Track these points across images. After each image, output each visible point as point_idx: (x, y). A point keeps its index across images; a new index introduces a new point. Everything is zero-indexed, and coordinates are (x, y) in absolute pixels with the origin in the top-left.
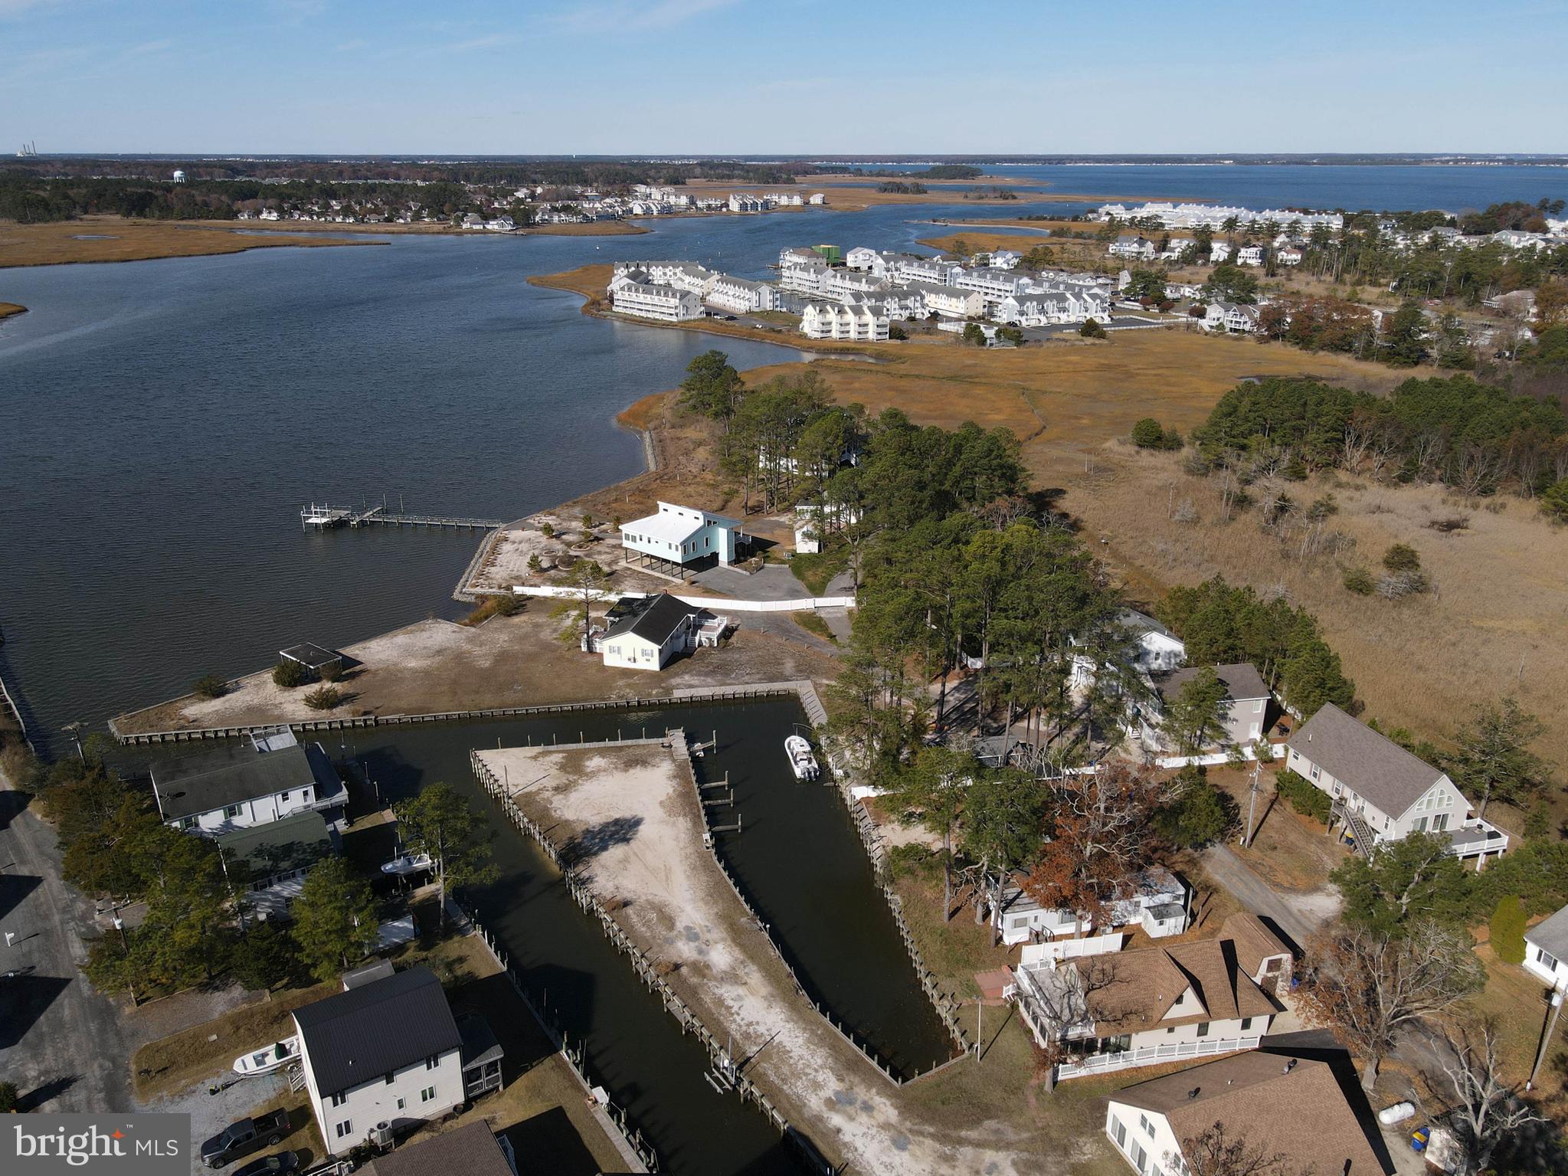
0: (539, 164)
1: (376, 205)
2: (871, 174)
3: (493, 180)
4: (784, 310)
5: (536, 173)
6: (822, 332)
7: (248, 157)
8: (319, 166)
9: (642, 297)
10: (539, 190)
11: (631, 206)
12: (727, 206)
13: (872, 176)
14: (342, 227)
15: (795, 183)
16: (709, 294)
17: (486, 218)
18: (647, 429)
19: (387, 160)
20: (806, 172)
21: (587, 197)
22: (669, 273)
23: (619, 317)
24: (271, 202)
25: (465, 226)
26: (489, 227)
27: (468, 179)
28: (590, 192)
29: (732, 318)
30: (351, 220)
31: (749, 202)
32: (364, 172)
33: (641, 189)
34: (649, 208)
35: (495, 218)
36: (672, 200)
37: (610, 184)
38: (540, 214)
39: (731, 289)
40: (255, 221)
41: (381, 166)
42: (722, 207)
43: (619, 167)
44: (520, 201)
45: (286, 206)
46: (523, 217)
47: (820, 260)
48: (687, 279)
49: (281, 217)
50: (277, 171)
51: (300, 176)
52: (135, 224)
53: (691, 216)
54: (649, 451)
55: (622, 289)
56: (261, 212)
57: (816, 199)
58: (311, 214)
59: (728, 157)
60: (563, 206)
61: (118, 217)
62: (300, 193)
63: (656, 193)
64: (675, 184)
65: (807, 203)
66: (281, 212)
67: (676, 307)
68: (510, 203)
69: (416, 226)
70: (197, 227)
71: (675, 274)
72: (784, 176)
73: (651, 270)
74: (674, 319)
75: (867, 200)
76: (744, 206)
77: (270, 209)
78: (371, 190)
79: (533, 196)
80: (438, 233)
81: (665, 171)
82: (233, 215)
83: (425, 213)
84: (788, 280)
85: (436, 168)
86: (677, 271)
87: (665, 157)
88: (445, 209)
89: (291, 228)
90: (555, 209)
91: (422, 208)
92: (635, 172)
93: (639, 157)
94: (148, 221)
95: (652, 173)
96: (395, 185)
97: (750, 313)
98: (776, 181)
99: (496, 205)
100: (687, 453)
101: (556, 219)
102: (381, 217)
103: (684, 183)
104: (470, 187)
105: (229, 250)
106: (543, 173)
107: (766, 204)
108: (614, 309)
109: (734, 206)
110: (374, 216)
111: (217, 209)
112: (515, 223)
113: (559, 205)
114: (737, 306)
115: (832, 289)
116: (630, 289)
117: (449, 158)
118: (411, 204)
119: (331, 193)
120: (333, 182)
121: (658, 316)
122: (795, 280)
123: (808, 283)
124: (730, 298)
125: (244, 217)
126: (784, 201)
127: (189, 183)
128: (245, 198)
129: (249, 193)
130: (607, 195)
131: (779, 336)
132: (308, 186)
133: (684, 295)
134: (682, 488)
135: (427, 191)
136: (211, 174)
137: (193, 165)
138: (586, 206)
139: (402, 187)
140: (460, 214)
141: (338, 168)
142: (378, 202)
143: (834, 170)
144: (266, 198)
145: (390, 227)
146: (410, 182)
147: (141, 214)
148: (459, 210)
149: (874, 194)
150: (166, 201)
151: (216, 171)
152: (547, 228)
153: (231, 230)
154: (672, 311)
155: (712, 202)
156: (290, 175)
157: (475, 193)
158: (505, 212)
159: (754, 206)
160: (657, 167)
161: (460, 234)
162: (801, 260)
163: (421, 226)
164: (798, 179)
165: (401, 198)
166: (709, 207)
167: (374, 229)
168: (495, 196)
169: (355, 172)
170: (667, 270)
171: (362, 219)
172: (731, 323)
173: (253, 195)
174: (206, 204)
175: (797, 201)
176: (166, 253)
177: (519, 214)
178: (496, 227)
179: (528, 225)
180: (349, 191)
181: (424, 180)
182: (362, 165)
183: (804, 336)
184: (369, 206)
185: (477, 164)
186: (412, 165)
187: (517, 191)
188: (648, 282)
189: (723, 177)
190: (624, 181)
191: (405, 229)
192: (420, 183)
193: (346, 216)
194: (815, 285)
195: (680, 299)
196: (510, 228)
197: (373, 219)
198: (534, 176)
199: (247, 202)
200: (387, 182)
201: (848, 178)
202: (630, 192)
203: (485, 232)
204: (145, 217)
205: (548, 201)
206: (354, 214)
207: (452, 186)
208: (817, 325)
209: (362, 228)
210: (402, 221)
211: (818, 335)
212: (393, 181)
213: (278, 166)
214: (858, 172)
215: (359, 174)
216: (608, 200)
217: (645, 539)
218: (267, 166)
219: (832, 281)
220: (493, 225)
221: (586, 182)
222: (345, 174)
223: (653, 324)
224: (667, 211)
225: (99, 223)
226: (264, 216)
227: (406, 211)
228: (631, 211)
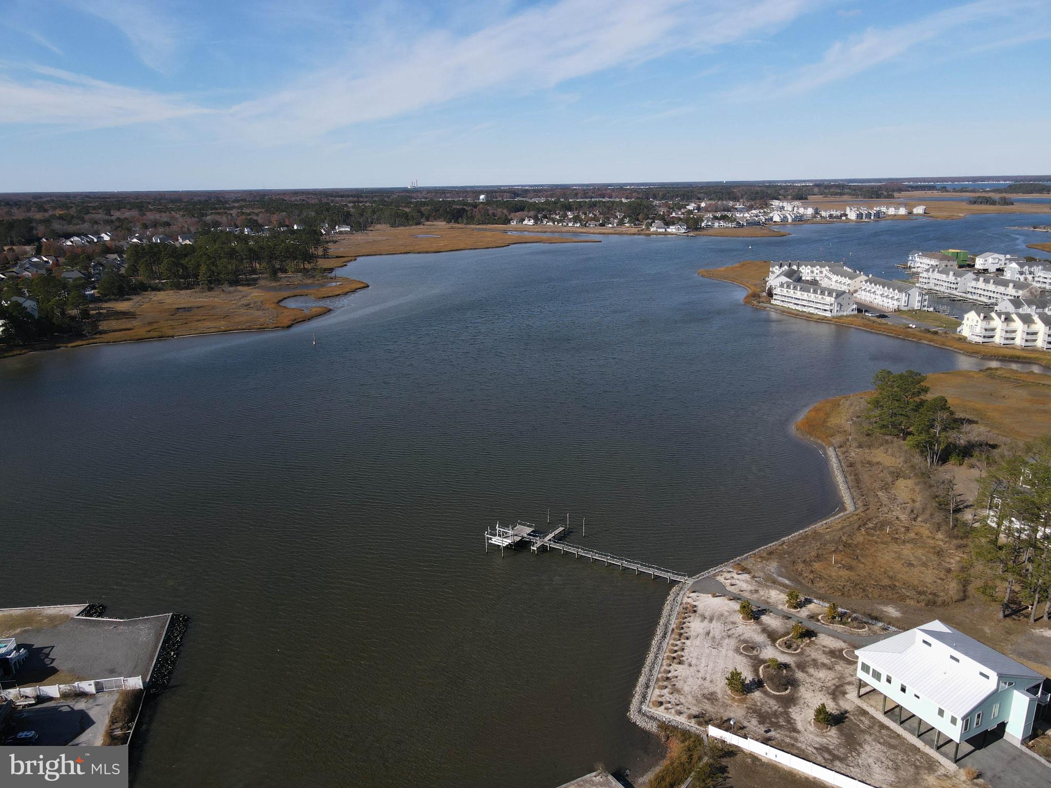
0: (702, 187)
1: (595, 215)
2: (955, 190)
3: (672, 198)
4: (931, 309)
5: (701, 193)
6: (984, 337)
7: (526, 186)
8: (565, 190)
9: (799, 294)
10: (703, 205)
11: (771, 215)
12: (846, 215)
13: (957, 192)
14: (571, 230)
15: (893, 197)
16: (856, 291)
17: (668, 224)
18: (831, 444)
19: (606, 186)
20: (900, 190)
21: (736, 209)
22: (816, 271)
23: (776, 310)
24: (532, 213)
25: (652, 229)
26: (669, 230)
27: (655, 197)
28: (738, 206)
29: (883, 316)
30: (578, 225)
31: (865, 213)
32: (590, 194)
33: (776, 203)
34: (785, 217)
35: (673, 224)
36: (801, 211)
37: (752, 199)
38: (705, 222)
39: (879, 289)
40: (520, 225)
41: (601, 190)
42: (841, 216)
43: (758, 188)
44: (690, 212)
45: (540, 216)
46: (693, 224)
47: (951, 263)
48: (835, 278)
49: (536, 223)
50: (540, 194)
51: (552, 197)
52: (452, 228)
53: (817, 223)
54: (840, 479)
55: (782, 285)
56: (524, 220)
57: (919, 210)
58: (554, 221)
59: (835, 181)
60: (721, 216)
61: (444, 223)
62: (549, 208)
63: (788, 206)
64: (800, 199)
65: (910, 213)
66: (536, 219)
67: (831, 305)
68: (683, 214)
69: (620, 229)
70: (485, 230)
71: (821, 272)
72: (885, 193)
73: (801, 269)
74: (828, 314)
75: (963, 211)
76: (860, 216)
77: (529, 217)
78: (593, 205)
79: (699, 208)
80: (634, 234)
81: (791, 191)
82: (507, 221)
83: (626, 220)
84: (924, 280)
85: (635, 191)
86: (824, 270)
87: (788, 181)
88: (640, 217)
89: (540, 230)
90: (716, 218)
91: (625, 217)
92: (769, 192)
93: (769, 182)
94: (459, 226)
95: (782, 192)
96: (608, 202)
97: (898, 311)
98: (878, 196)
99: (674, 215)
100: (886, 488)
101: (716, 225)
102: (598, 223)
103: (806, 199)
104: (656, 202)
105: (499, 245)
106: (705, 193)
107: (878, 214)
108: (773, 302)
109: (852, 215)
110: (593, 222)
111: (499, 218)
112: (687, 228)
113: (718, 215)
114: (886, 305)
115: (973, 290)
116: (788, 287)
117: (643, 184)
118: (618, 214)
119: (569, 207)
120: (570, 200)
121: (812, 311)
122: (932, 281)
123: (946, 284)
124: (878, 297)
125: (514, 223)
126: (892, 211)
127: (487, 203)
128: (517, 210)
129: (520, 208)
130: (751, 208)
131: (935, 337)
132: (555, 203)
133: (840, 294)
134: (895, 547)
135: (629, 205)
136: (502, 197)
137: (492, 192)
138: (738, 215)
139: (613, 203)
140: (650, 221)
141: (575, 192)
142: (597, 213)
143: (923, 188)
144: (529, 211)
145: (602, 230)
146: (618, 200)
147: (457, 222)
148: (648, 218)
149: (965, 205)
150: (471, 213)
151: (505, 195)
152: (710, 232)
153: (505, 231)
154: (827, 308)
155: (834, 213)
156: (547, 197)
157: (660, 206)
158: (680, 219)
159: (869, 215)
160: (786, 188)
161: (649, 235)
162: (934, 262)
163: (622, 229)
164: (896, 194)
165: (612, 210)
166: (831, 216)
167: (592, 231)
168: (673, 208)
169: (585, 194)
170: (814, 269)
171: (585, 224)
172: (883, 321)
173: (522, 209)
174: (494, 215)
175: (902, 211)
176: (462, 246)
177: (691, 221)
178: (674, 230)
179: (696, 229)
180: (580, 206)
181: (627, 198)
182: (590, 190)
183: (963, 340)
184: (591, 215)
185: (661, 188)
186: (621, 189)
187: (688, 205)
188: (799, 280)
189: (836, 194)
190: (762, 198)
191: (612, 231)
192: (624, 200)
193: (575, 222)
194: (954, 286)
195: (836, 298)
196: (684, 231)
197: (592, 224)
198: (699, 195)
199: (517, 214)
200: (604, 200)
201: (935, 193)
202: (767, 205)
203: (666, 234)
204: (458, 223)
205: (709, 211)
206: (580, 221)
207: (645, 202)
208: (978, 330)
209: (584, 230)
210: (610, 226)
211: (980, 340)
212: (607, 199)
213: (540, 191)
214: (944, 189)
215: (588, 195)
216: (753, 211)
217: (884, 678)
218: (535, 191)
219: (974, 284)
220: (672, 229)
221: (736, 199)
222: (579, 195)
223: (809, 318)
224: (799, 219)
225: (434, 227)
226: (526, 222)
227: (614, 219)
228: (771, 219)
